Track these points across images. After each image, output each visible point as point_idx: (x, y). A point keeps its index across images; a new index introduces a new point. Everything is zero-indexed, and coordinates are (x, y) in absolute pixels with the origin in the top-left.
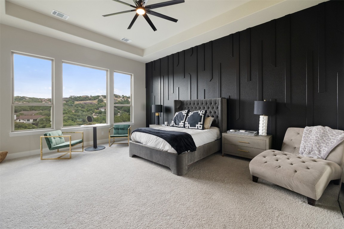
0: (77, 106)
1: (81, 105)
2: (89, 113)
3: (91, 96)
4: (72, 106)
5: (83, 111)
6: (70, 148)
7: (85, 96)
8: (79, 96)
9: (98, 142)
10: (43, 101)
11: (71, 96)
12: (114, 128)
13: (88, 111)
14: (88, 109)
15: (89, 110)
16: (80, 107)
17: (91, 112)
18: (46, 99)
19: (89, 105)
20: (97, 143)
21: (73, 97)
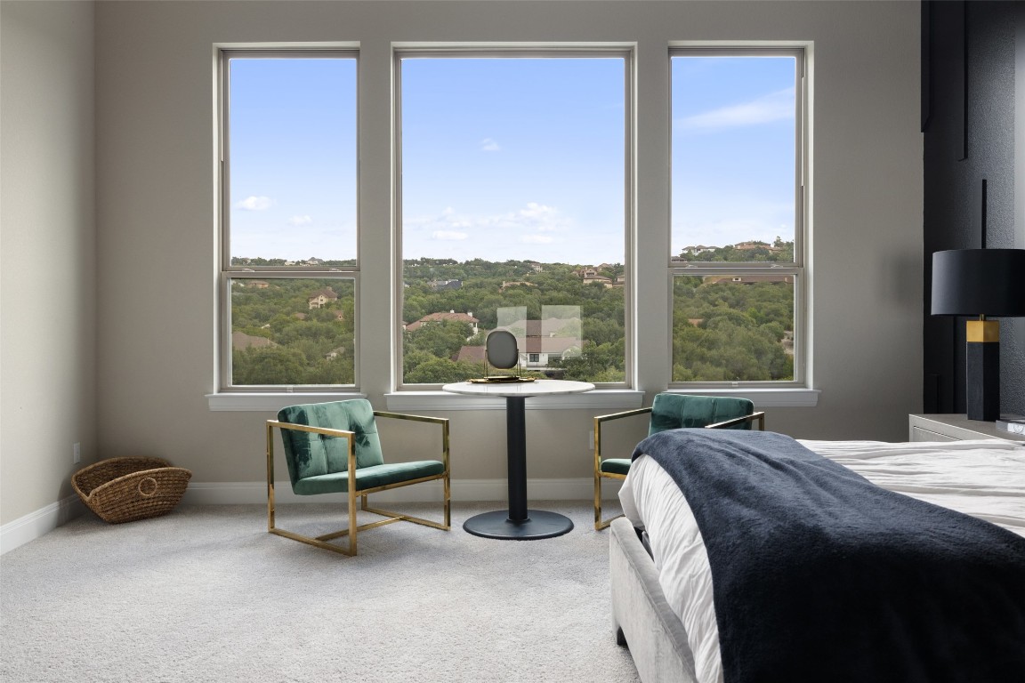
0: (713, 296)
1: (730, 289)
2: (762, 334)
3: (778, 243)
4: (691, 295)
5: (737, 321)
6: (350, 496)
7: (749, 244)
8: (722, 247)
9: (536, 488)
10: (586, 276)
11: (689, 249)
12: (653, 415)
13: (761, 321)
14: (759, 309)
15: (767, 315)
16: (725, 299)
17: (773, 324)
18: (596, 269)
19: (767, 288)
20: (529, 497)
21: (696, 254)
